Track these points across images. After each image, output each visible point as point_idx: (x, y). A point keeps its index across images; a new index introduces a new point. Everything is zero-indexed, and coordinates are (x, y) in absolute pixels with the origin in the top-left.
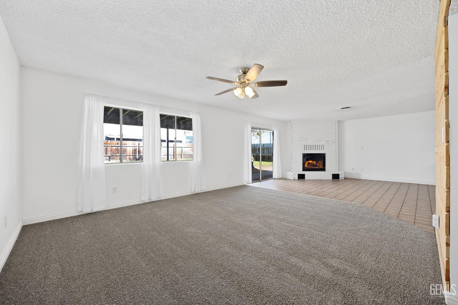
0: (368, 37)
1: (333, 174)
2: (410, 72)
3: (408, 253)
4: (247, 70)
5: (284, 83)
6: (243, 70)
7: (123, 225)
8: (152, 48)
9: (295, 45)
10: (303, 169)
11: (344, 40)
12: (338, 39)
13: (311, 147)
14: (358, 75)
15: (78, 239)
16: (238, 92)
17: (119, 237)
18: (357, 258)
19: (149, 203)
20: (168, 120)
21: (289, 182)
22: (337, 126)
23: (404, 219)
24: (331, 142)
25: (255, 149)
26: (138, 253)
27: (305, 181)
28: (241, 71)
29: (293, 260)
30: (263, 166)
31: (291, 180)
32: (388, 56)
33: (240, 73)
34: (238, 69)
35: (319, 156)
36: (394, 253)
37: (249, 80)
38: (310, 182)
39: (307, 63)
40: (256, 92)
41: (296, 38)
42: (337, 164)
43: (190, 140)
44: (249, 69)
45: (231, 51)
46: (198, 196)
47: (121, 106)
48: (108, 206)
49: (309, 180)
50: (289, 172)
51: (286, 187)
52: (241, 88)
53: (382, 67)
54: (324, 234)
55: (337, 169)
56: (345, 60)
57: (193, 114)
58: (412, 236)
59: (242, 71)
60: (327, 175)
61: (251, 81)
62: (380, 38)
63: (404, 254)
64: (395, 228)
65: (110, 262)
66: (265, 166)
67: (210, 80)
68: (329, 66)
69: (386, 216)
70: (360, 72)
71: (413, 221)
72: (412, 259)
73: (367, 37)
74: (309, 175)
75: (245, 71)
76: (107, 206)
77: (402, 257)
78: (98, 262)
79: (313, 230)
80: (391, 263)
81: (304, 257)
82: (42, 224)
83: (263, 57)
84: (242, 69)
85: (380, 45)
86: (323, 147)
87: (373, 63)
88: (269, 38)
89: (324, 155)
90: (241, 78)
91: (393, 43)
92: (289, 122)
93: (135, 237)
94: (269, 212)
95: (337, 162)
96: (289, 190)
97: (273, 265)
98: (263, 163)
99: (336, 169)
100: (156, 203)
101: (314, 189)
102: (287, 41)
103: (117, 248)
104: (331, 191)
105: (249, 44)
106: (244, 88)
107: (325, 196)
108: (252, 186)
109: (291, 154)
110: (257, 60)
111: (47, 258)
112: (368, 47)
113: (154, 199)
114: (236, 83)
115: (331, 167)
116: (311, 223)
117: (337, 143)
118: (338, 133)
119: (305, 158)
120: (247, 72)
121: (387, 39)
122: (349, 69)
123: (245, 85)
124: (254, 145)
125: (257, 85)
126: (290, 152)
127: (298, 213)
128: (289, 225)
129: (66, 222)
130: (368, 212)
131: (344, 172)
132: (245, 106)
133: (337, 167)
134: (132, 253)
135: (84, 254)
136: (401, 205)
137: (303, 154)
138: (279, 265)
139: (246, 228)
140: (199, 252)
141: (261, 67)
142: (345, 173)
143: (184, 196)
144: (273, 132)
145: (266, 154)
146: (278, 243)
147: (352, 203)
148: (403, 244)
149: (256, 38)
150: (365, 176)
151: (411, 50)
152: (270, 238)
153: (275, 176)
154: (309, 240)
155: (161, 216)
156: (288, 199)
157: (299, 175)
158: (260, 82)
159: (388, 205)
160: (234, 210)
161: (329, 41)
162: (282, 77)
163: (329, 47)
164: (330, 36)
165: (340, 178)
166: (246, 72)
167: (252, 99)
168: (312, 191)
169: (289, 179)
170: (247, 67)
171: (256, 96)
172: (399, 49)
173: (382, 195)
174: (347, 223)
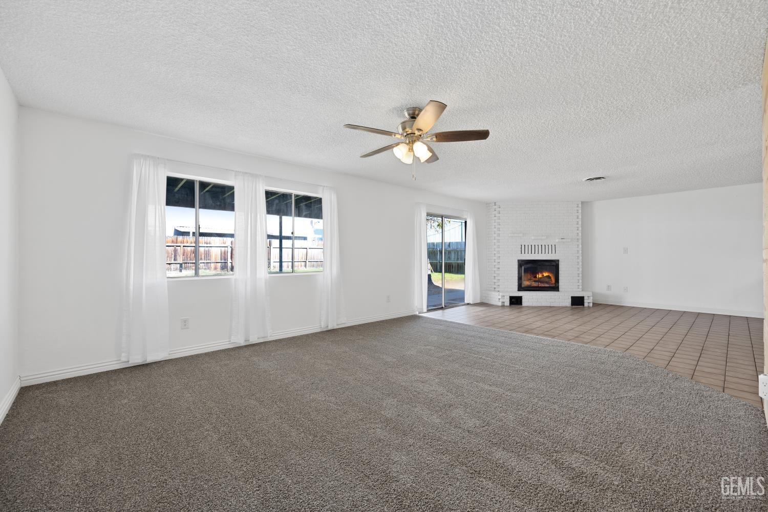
0: (638, 50)
1: (572, 297)
2: (714, 112)
3: (713, 446)
4: (417, 112)
5: (482, 135)
6: (411, 112)
7: (197, 387)
8: (248, 74)
9: (503, 66)
10: (518, 288)
11: (593, 56)
12: (581, 54)
13: (533, 249)
14: (618, 119)
15: (117, 411)
16: (401, 152)
17: (188, 408)
18: (617, 454)
19: (246, 346)
20: (279, 202)
21: (493, 310)
22: (580, 211)
23: (703, 381)
24: (570, 240)
25: (433, 252)
26: (220, 439)
27: (523, 309)
28: (406, 114)
29: (499, 455)
30: (447, 281)
31: (497, 307)
32: (673, 83)
33: (405, 117)
34: (402, 111)
35: (547, 264)
36: (686, 445)
37: (420, 130)
38: (530, 311)
39: (525, 98)
40: (433, 151)
41: (504, 54)
42: (580, 278)
43: (321, 236)
44: (420, 110)
45: (388, 78)
46: (333, 335)
47: (197, 177)
48: (172, 352)
49: (529, 307)
50: (493, 293)
51: (487, 319)
52: (406, 143)
53: (663, 104)
54: (556, 406)
55: (581, 287)
56: (594, 93)
57: (323, 189)
58: (720, 412)
59: (409, 115)
60: (561, 298)
61: (425, 132)
62: (658, 51)
63: (705, 446)
64: (687, 398)
65: (170, 455)
66: (451, 282)
67: (352, 130)
68: (566, 103)
69: (671, 375)
70: (622, 113)
71: (721, 384)
72: (721, 457)
73: (634, 50)
74: (529, 298)
75: (414, 114)
76: (170, 353)
77: (702, 453)
78: (148, 454)
79: (536, 399)
80: (680, 464)
81: (519, 450)
82: (55, 383)
83: (446, 89)
84: (408, 110)
85: (658, 63)
86: (554, 248)
87: (645, 96)
88: (456, 54)
89: (557, 263)
90: (407, 127)
91: (683, 60)
92: (494, 204)
93: (217, 409)
94: (457, 366)
95: (581, 275)
96: (493, 325)
97: (462, 464)
98: (448, 276)
99: (578, 288)
100: (257, 348)
101: (539, 324)
102: (487, 59)
103: (184, 429)
104: (568, 327)
105: (420, 65)
106: (413, 144)
107: (559, 336)
108: (429, 318)
109: (497, 261)
110: (435, 94)
111: (58, 448)
112: (637, 69)
113: (254, 339)
114: (398, 136)
115: (569, 286)
116: (531, 385)
117: (580, 241)
118: (582, 224)
119: (523, 268)
120: (418, 115)
121: (671, 52)
122: (601, 109)
123: (414, 138)
124: (433, 244)
125: (435, 139)
126: (496, 258)
127: (509, 366)
128: (493, 388)
129: (96, 382)
130: (636, 367)
131: (592, 292)
132: (413, 176)
133: (580, 284)
134: (210, 438)
135: (125, 440)
136: (699, 355)
137: (519, 261)
138: (474, 464)
139: (415, 393)
140: (329, 437)
141: (442, 107)
142: (594, 295)
143: (307, 335)
144: (466, 222)
145: (453, 260)
146: (471, 423)
147: (608, 349)
148: (703, 427)
149: (432, 53)
150: (630, 301)
151: (717, 71)
152: (457, 413)
153: (468, 299)
154: (528, 418)
155: (265, 372)
156: (492, 340)
157: (511, 298)
158: (440, 133)
159: (673, 354)
160: (395, 360)
161: (565, 58)
162: (479, 124)
163: (565, 68)
164: (567, 49)
165: (586, 305)
166: (415, 116)
167: (426, 163)
168: (535, 327)
169: (493, 305)
170: (417, 106)
171: (434, 158)
172: (694, 70)
173: (662, 336)
174: (598, 386)
